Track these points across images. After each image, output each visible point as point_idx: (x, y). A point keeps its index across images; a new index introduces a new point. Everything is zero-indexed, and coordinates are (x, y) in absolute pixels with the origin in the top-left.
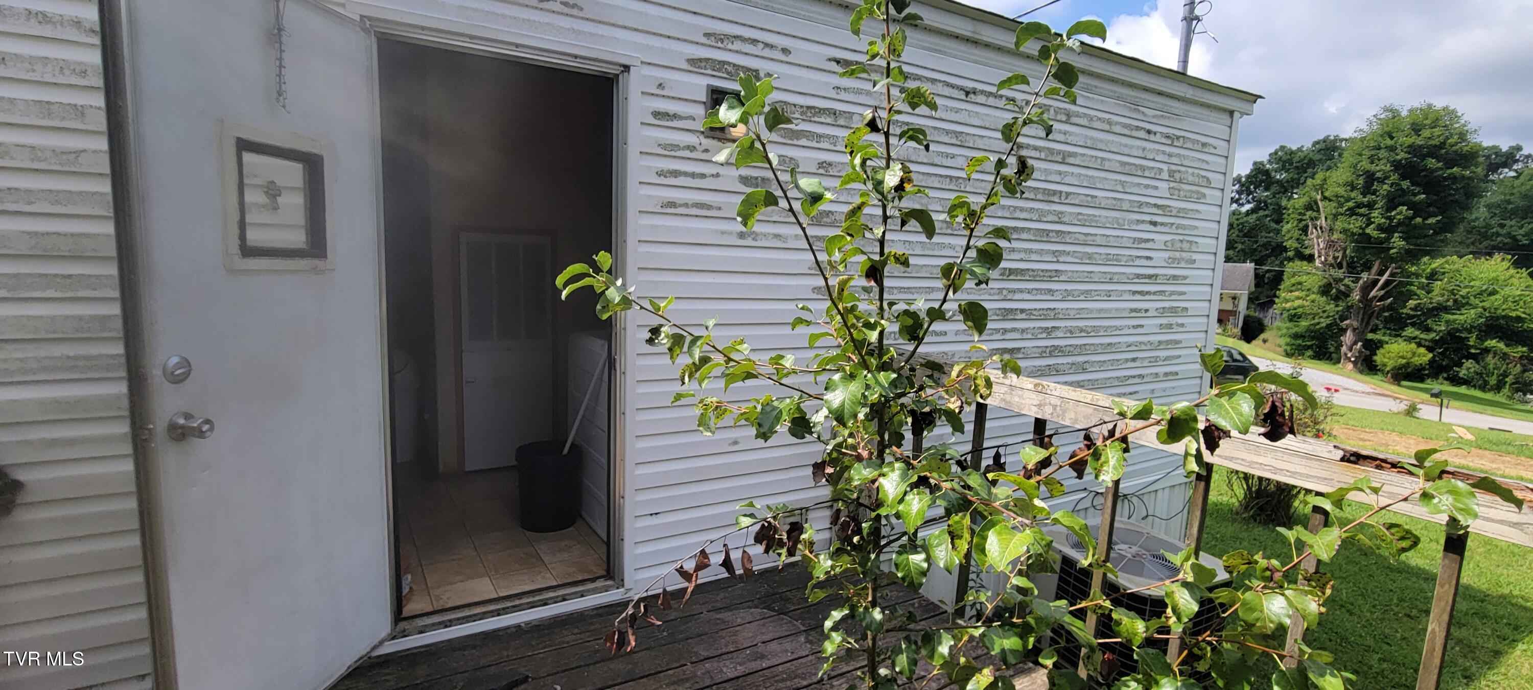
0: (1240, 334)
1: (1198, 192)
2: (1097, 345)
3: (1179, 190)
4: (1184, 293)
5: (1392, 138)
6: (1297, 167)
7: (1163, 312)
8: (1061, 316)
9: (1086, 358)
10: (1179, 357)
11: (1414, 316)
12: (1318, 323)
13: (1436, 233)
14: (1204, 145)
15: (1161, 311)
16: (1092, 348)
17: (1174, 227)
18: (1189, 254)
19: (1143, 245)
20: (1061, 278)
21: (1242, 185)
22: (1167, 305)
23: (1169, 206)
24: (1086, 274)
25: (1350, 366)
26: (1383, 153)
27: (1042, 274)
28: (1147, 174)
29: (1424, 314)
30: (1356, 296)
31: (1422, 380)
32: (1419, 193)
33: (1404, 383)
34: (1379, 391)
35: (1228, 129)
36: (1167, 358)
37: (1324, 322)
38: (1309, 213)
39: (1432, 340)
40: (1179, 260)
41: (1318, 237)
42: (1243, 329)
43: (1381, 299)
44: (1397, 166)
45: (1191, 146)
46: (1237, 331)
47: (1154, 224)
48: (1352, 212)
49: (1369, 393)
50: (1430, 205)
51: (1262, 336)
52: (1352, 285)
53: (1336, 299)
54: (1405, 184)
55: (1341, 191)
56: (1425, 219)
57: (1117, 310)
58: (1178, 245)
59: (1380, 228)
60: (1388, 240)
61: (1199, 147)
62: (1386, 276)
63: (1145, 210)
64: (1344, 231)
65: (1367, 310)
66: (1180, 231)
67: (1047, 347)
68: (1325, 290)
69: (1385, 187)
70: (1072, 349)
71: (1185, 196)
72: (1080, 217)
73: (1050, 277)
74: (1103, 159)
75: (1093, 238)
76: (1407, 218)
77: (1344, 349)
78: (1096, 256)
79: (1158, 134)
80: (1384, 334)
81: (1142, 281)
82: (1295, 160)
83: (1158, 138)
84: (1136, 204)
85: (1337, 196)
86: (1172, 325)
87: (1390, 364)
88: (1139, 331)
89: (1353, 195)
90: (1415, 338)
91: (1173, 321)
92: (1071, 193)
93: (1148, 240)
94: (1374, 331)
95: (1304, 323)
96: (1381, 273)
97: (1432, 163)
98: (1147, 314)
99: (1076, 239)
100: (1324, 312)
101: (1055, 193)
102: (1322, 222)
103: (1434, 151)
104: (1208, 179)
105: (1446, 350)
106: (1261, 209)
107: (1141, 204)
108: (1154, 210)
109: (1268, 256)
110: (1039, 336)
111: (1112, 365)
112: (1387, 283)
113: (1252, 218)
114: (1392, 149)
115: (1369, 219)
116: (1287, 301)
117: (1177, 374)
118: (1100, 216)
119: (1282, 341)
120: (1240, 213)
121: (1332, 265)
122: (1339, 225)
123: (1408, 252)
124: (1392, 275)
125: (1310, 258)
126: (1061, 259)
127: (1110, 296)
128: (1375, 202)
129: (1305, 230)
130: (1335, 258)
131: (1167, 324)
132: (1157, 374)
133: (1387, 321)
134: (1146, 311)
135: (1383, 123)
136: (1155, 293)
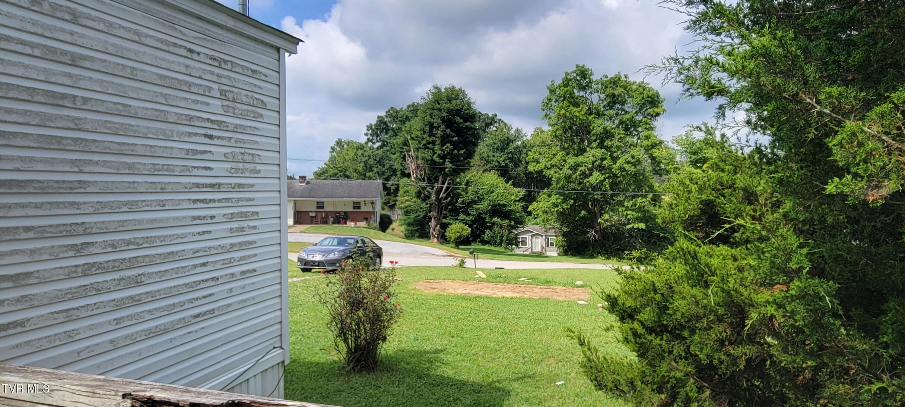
0: (378, 226)
1: (254, 112)
2: (154, 256)
3: (234, 108)
4: (253, 199)
5: (439, 104)
6: (400, 121)
7: (231, 217)
8: (94, 231)
9: (140, 271)
10: (255, 255)
11: (463, 207)
12: (419, 215)
13: (464, 159)
14: (254, 71)
15: (230, 216)
16: (147, 259)
17: (233, 140)
18: (253, 165)
19: (199, 156)
20: (88, 190)
21: (373, 131)
22: (235, 210)
23: (225, 122)
24: (127, 185)
25: (435, 240)
26: (436, 112)
27: (55, 185)
28: (193, 90)
29: (466, 206)
30: (433, 197)
31: (469, 244)
32: (454, 136)
33: (461, 247)
34: (449, 254)
35: (277, 62)
36: (242, 258)
37: (422, 214)
38: (405, 147)
39: (471, 221)
40: (243, 171)
41: (411, 162)
42: (380, 222)
43: (446, 198)
44: (443, 120)
45: (240, 71)
46: (377, 224)
47: (211, 137)
48: (425, 147)
49: (444, 256)
50: (460, 143)
51: (391, 226)
52: (431, 191)
53: (424, 200)
54: (448, 131)
55: (419, 133)
56: (459, 151)
57: (175, 218)
58: (240, 157)
59: (439, 156)
60: (444, 162)
61: (250, 73)
62: (446, 185)
63: (197, 123)
64: (423, 159)
65: (439, 206)
66: (238, 145)
67: (76, 266)
68: (418, 195)
69: (439, 132)
70: (117, 264)
71: (241, 114)
72: (108, 125)
73: (71, 188)
74: (133, 69)
75: (132, 148)
76: (450, 150)
77: (431, 230)
78: (138, 166)
79: (202, 55)
80: (450, 219)
81: (202, 190)
82: (399, 116)
83: (202, 58)
84: (184, 117)
85: (417, 137)
86: (243, 228)
87: (453, 237)
88: (206, 237)
89: (425, 136)
90: (464, 220)
91: (245, 224)
92: (90, 99)
93: (205, 152)
94: (445, 218)
95: (413, 216)
96: (443, 183)
97: (458, 119)
98: (214, 221)
99: (106, 148)
100: (421, 208)
101: (64, 96)
102: (412, 153)
103: (458, 112)
104: (262, 101)
105: (478, 225)
106: (385, 145)
107: (191, 118)
108: (209, 125)
109: (391, 175)
110: (62, 255)
111: (176, 273)
112: (447, 188)
113: (380, 152)
114: (440, 110)
115: (434, 151)
116: (402, 203)
117: (255, 270)
118: (138, 126)
119: (403, 228)
120: (373, 148)
121: (420, 180)
122: (420, 155)
123: (454, 170)
124: (449, 184)
125: (409, 176)
126: (87, 169)
127: (164, 206)
128: (435, 141)
129: (404, 158)
130: (421, 175)
131: (237, 228)
132: (232, 274)
133: (451, 211)
134: (212, 217)
135: (434, 95)
136: (220, 201)
